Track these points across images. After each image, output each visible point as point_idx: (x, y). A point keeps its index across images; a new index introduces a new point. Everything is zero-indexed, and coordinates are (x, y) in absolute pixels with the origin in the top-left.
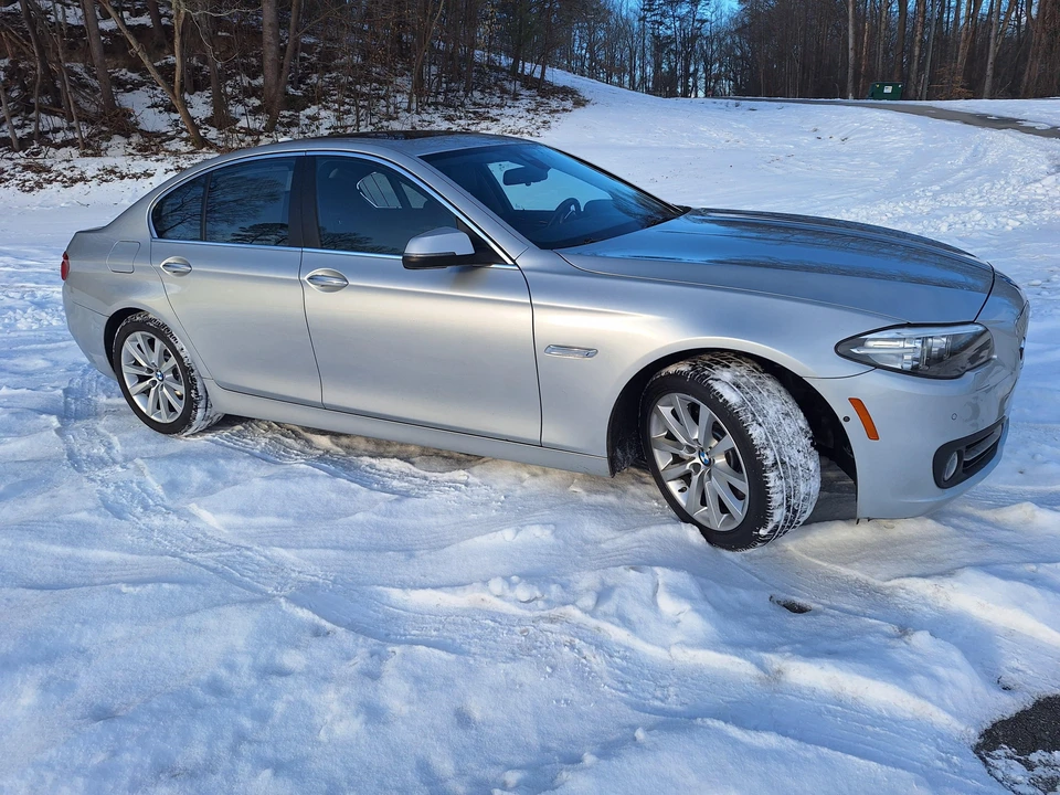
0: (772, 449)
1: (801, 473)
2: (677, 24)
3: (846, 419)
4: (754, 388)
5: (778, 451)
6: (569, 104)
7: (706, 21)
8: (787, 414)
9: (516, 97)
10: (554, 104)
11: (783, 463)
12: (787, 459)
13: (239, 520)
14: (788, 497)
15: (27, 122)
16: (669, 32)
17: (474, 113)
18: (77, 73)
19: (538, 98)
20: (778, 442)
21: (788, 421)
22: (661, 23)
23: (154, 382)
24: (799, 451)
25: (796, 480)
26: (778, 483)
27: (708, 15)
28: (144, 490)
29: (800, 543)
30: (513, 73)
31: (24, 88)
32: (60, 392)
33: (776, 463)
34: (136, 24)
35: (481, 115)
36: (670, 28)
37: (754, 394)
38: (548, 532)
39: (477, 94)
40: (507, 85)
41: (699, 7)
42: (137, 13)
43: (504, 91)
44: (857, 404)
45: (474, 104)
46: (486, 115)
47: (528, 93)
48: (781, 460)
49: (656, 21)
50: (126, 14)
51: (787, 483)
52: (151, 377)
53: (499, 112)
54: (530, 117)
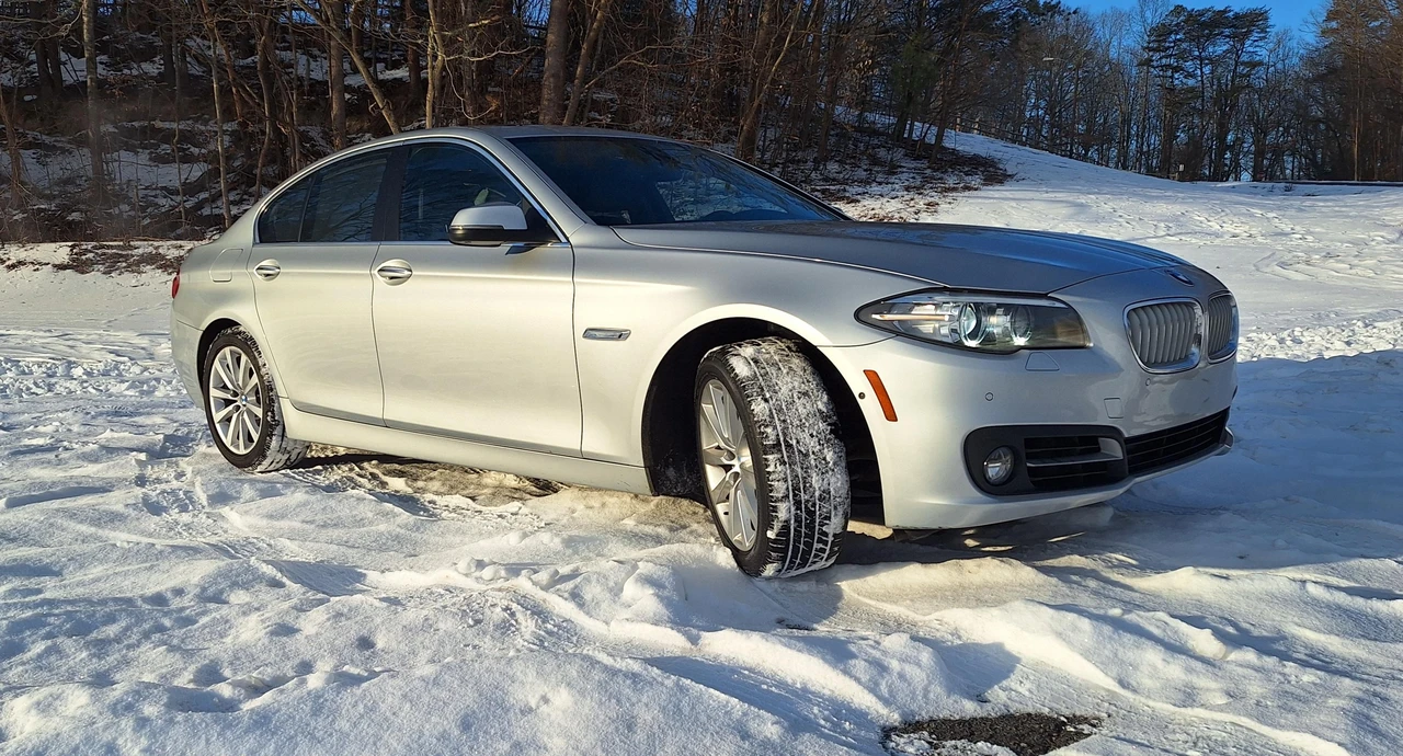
0: (775, 428)
1: (813, 462)
2: (1207, 70)
3: (862, 396)
4: (775, 364)
5: (783, 430)
6: (975, 181)
7: (1260, 63)
8: (805, 394)
9: (892, 170)
10: (951, 181)
11: (789, 446)
12: (794, 442)
13: (264, 522)
14: (796, 489)
15: (245, 197)
16: (1191, 82)
17: (823, 191)
18: (312, 139)
19: (928, 171)
20: (784, 421)
21: (803, 400)
22: (1176, 69)
23: (238, 407)
24: (812, 436)
25: (806, 469)
26: (779, 468)
27: (1263, 54)
28: (190, 499)
29: (857, 583)
30: (897, 138)
31: (250, 155)
32: (161, 437)
33: (779, 444)
34: (390, 77)
35: (832, 194)
36: (1193, 76)
37: (772, 371)
38: (557, 540)
39: (833, 167)
40: (882, 153)
41: (1248, 43)
42: (396, 65)
43: (875, 161)
44: (873, 377)
45: (826, 179)
46: (840, 195)
47: (913, 164)
48: (785, 440)
49: (1169, 66)
50: (380, 66)
51: (793, 471)
52: (236, 401)
53: (860, 190)
54: (907, 198)
